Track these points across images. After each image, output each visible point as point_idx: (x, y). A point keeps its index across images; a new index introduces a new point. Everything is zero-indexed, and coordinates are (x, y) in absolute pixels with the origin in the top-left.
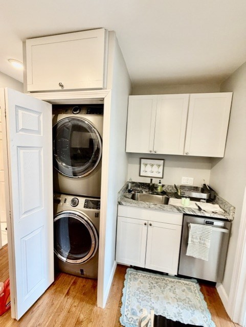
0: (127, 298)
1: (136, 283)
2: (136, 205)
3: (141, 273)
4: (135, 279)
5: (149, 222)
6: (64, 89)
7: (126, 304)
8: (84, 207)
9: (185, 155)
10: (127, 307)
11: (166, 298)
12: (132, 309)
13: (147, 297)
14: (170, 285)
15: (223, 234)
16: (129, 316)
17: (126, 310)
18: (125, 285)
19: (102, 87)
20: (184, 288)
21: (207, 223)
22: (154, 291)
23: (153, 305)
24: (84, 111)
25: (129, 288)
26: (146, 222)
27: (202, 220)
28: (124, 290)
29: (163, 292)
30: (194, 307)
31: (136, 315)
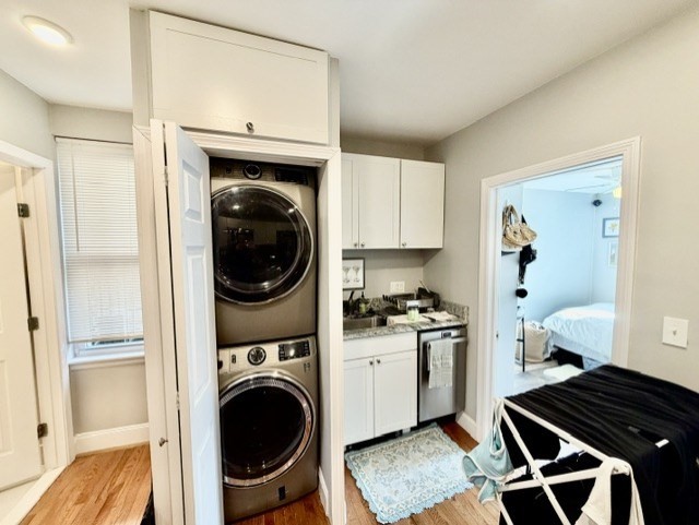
0: (369, 490)
1: (369, 466)
2: (355, 336)
3: (367, 451)
4: (365, 462)
5: (376, 358)
6: (254, 134)
7: (373, 498)
8: (280, 359)
9: (402, 247)
10: (377, 501)
11: (415, 461)
12: (385, 499)
13: (393, 474)
14: (411, 446)
15: (457, 345)
16: (386, 510)
17: (377, 506)
18: (356, 477)
19: (326, 142)
20: (427, 440)
21: (445, 336)
22: (396, 462)
23: (406, 478)
24: (269, 176)
25: (364, 476)
26: (371, 359)
27: (439, 334)
28: (358, 484)
29: (407, 458)
30: (447, 453)
31: (394, 502)
